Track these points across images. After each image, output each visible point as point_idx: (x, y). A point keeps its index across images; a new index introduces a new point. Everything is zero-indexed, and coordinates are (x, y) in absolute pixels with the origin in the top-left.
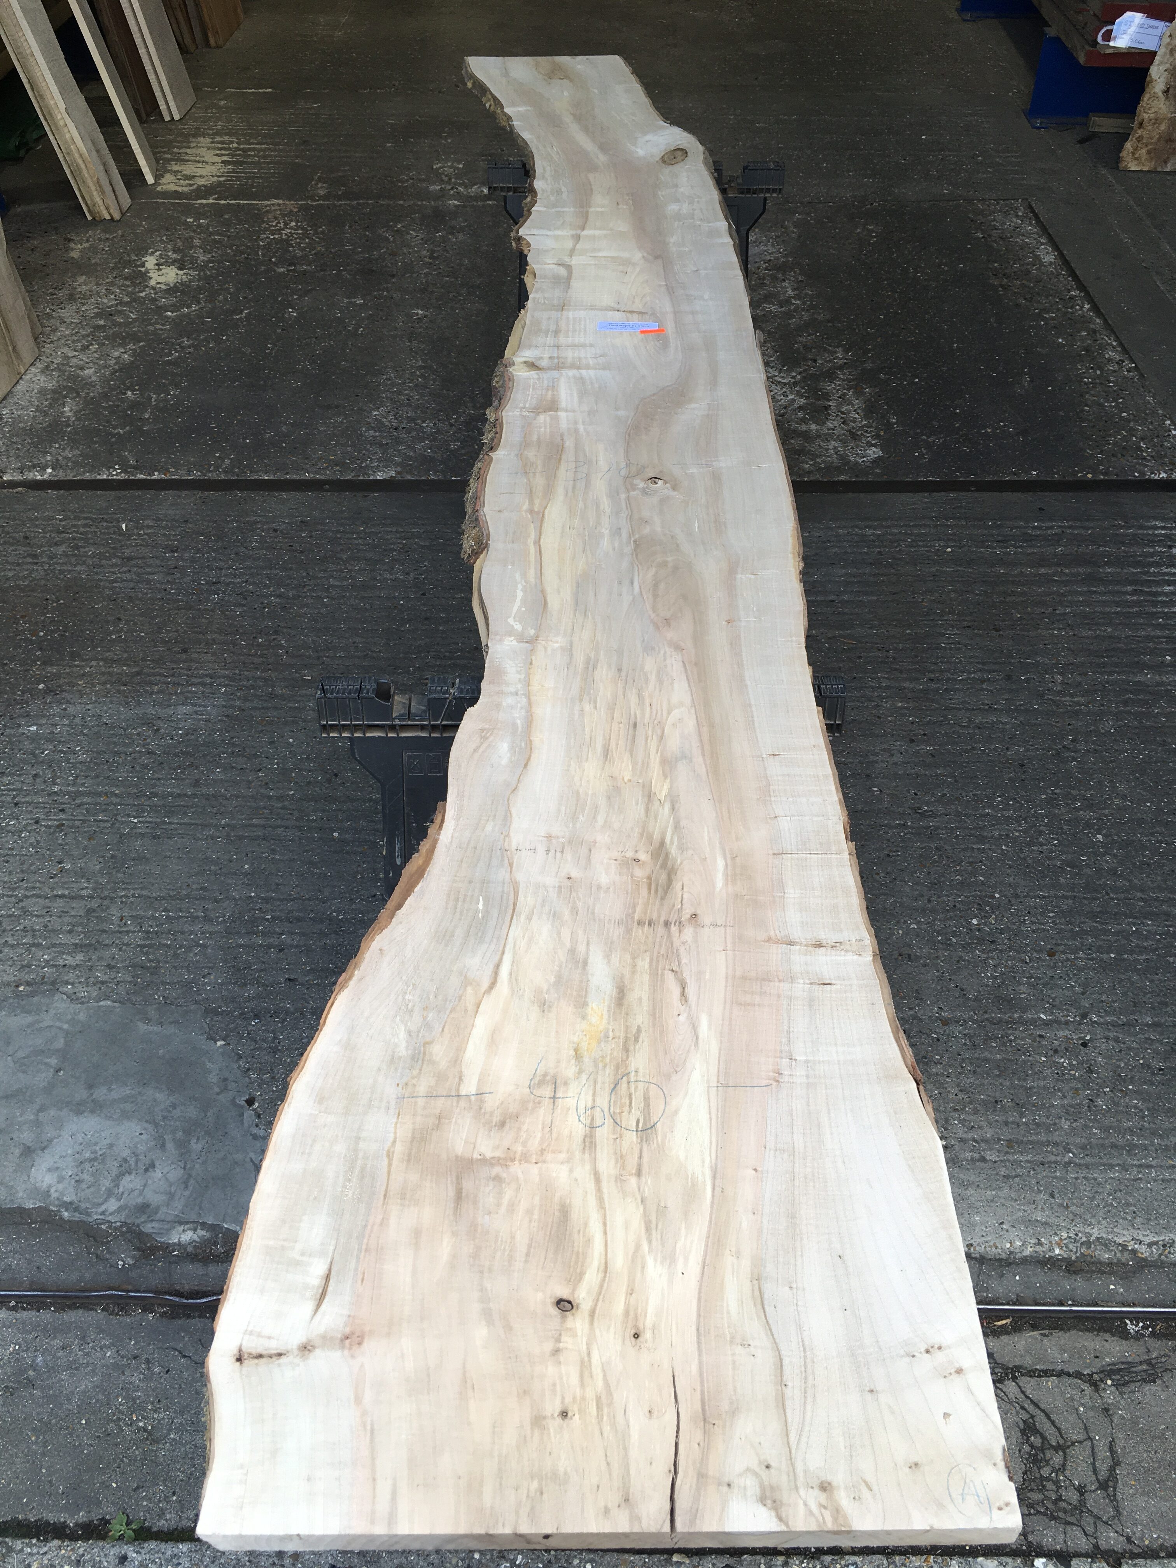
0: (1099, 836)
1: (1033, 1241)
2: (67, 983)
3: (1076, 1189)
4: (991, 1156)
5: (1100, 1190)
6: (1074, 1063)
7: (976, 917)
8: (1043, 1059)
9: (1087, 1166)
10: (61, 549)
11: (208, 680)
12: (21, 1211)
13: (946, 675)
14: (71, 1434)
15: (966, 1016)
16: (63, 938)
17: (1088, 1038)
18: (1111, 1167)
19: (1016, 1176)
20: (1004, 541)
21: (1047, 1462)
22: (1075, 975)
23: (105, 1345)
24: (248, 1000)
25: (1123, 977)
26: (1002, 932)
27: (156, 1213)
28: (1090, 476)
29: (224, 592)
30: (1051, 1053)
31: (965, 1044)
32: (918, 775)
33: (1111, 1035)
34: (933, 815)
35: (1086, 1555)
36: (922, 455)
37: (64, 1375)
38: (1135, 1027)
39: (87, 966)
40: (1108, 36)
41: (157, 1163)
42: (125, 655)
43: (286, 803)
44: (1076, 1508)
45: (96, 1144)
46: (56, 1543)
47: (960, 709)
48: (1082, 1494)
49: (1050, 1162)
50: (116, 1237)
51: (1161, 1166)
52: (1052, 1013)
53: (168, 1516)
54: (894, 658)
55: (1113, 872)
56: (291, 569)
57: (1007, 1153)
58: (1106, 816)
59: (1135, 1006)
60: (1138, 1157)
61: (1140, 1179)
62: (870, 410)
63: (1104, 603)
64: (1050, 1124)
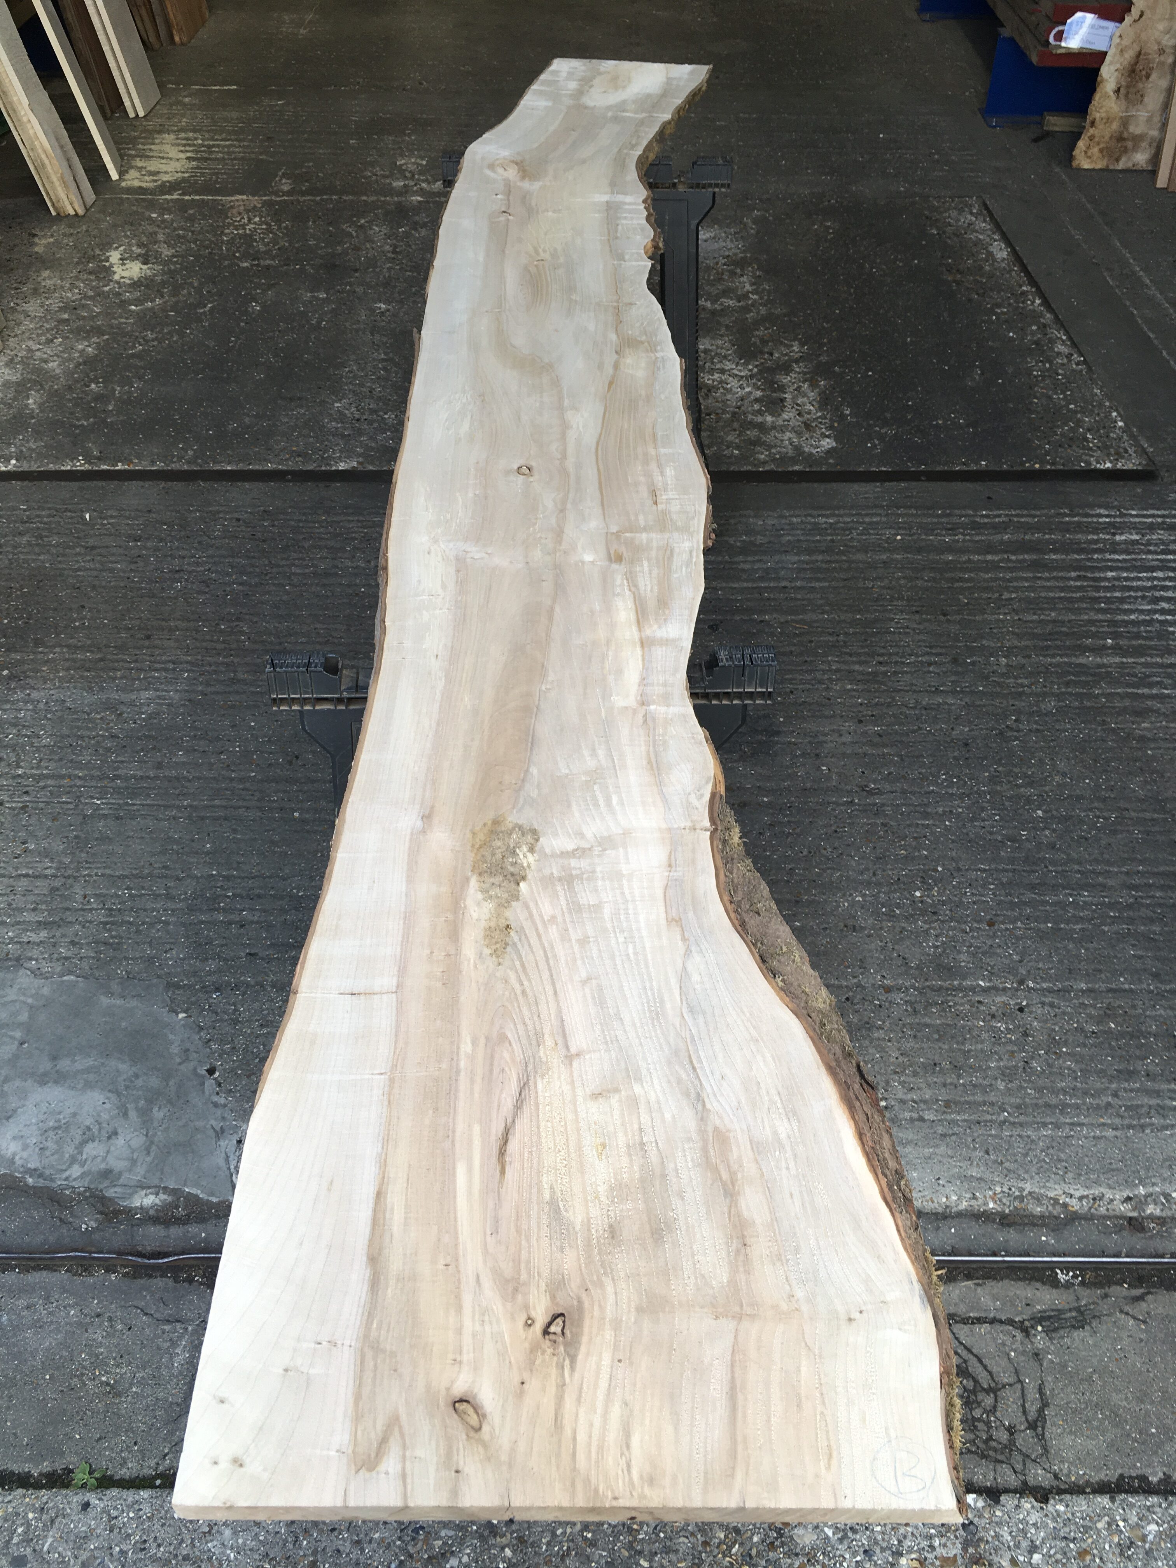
0: (1040, 813)
1: (968, 1195)
2: (31, 959)
3: (1010, 1146)
4: (929, 1116)
5: (1033, 1147)
6: (1011, 1027)
7: (919, 889)
8: (981, 1023)
9: (1021, 1125)
10: (25, 539)
11: (171, 666)
13: (895, 658)
14: (35, 1388)
15: (908, 984)
16: (28, 916)
17: (1024, 1003)
18: (1045, 1125)
19: (953, 1134)
20: (953, 529)
21: (979, 1404)
22: (1013, 943)
23: (69, 1305)
24: (210, 973)
25: (1059, 945)
26: (944, 903)
27: (119, 1179)
28: (1037, 466)
29: (187, 580)
30: (988, 1018)
31: (906, 1010)
32: (865, 755)
33: (1047, 1000)
34: (880, 793)
35: (1015, 1491)
36: (874, 446)
37: (29, 1334)
38: (1069, 992)
39: (51, 942)
40: (1059, 36)
41: (120, 1131)
42: (89, 642)
43: (248, 785)
44: (1006, 1447)
45: (60, 1113)
46: (20, 1491)
47: (907, 691)
48: (1012, 1434)
49: (986, 1121)
50: (79, 1202)
51: (1092, 1124)
52: (990, 980)
53: (130, 1465)
54: (845, 642)
55: (1052, 846)
56: (254, 557)
57: (944, 1112)
58: (1046, 792)
59: (1070, 973)
60: (1070, 1115)
61: (1072, 1136)
62: (824, 402)
63: (1050, 589)
64: (986, 1085)
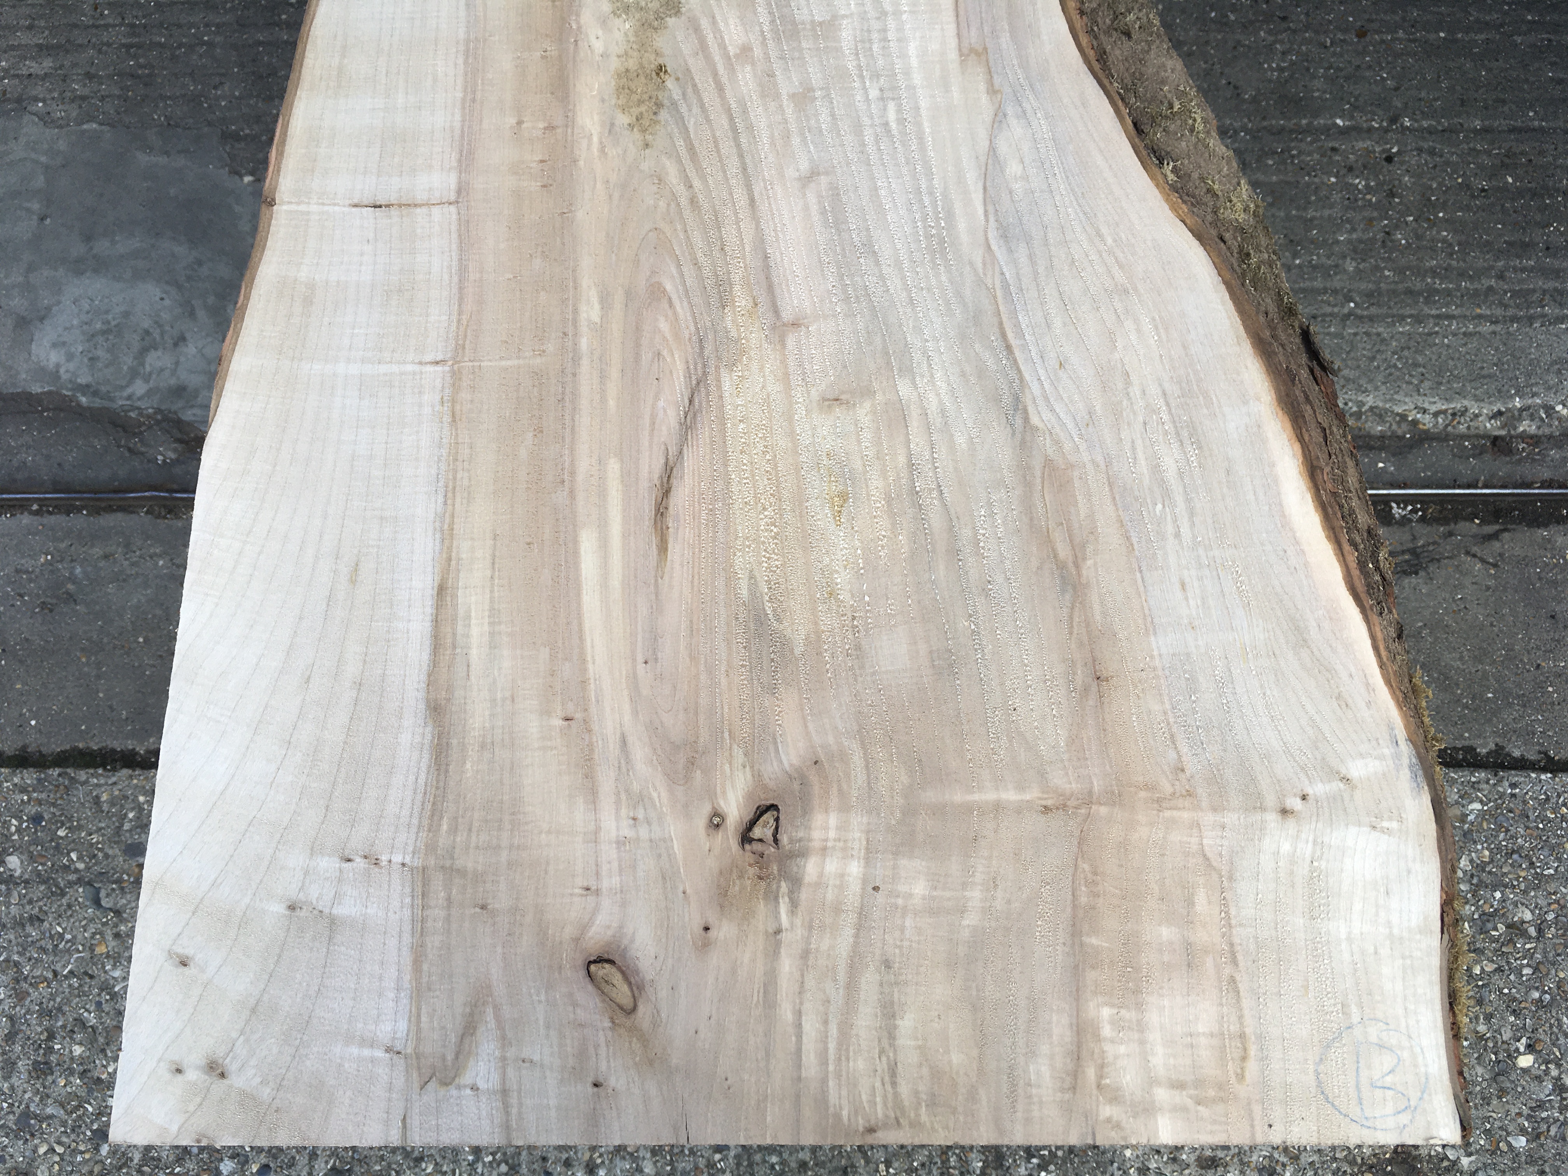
2: (36, 99)
3: (1353, 347)
5: (1383, 348)
6: (1372, 184)
8: (1333, 180)
9: (1371, 319)
12: (28, 397)
14: (128, 654)
15: (1237, 125)
17: (1394, 150)
18: (1402, 318)
22: (1388, 63)
23: (156, 554)
25: (1451, 64)
27: (196, 397)
30: (1343, 171)
33: (1425, 145)
37: (111, 588)
38: (1457, 133)
39: (59, 75)
41: (188, 335)
45: (107, 312)
46: (126, 772)
49: (1324, 315)
50: (150, 427)
51: (1465, 316)
52: (1352, 118)
59: (1462, 105)
60: (1438, 305)
61: (1437, 333)
64: (1330, 266)
